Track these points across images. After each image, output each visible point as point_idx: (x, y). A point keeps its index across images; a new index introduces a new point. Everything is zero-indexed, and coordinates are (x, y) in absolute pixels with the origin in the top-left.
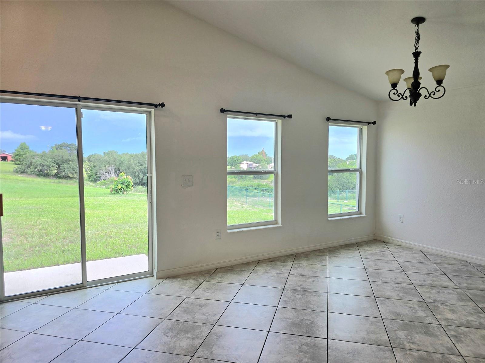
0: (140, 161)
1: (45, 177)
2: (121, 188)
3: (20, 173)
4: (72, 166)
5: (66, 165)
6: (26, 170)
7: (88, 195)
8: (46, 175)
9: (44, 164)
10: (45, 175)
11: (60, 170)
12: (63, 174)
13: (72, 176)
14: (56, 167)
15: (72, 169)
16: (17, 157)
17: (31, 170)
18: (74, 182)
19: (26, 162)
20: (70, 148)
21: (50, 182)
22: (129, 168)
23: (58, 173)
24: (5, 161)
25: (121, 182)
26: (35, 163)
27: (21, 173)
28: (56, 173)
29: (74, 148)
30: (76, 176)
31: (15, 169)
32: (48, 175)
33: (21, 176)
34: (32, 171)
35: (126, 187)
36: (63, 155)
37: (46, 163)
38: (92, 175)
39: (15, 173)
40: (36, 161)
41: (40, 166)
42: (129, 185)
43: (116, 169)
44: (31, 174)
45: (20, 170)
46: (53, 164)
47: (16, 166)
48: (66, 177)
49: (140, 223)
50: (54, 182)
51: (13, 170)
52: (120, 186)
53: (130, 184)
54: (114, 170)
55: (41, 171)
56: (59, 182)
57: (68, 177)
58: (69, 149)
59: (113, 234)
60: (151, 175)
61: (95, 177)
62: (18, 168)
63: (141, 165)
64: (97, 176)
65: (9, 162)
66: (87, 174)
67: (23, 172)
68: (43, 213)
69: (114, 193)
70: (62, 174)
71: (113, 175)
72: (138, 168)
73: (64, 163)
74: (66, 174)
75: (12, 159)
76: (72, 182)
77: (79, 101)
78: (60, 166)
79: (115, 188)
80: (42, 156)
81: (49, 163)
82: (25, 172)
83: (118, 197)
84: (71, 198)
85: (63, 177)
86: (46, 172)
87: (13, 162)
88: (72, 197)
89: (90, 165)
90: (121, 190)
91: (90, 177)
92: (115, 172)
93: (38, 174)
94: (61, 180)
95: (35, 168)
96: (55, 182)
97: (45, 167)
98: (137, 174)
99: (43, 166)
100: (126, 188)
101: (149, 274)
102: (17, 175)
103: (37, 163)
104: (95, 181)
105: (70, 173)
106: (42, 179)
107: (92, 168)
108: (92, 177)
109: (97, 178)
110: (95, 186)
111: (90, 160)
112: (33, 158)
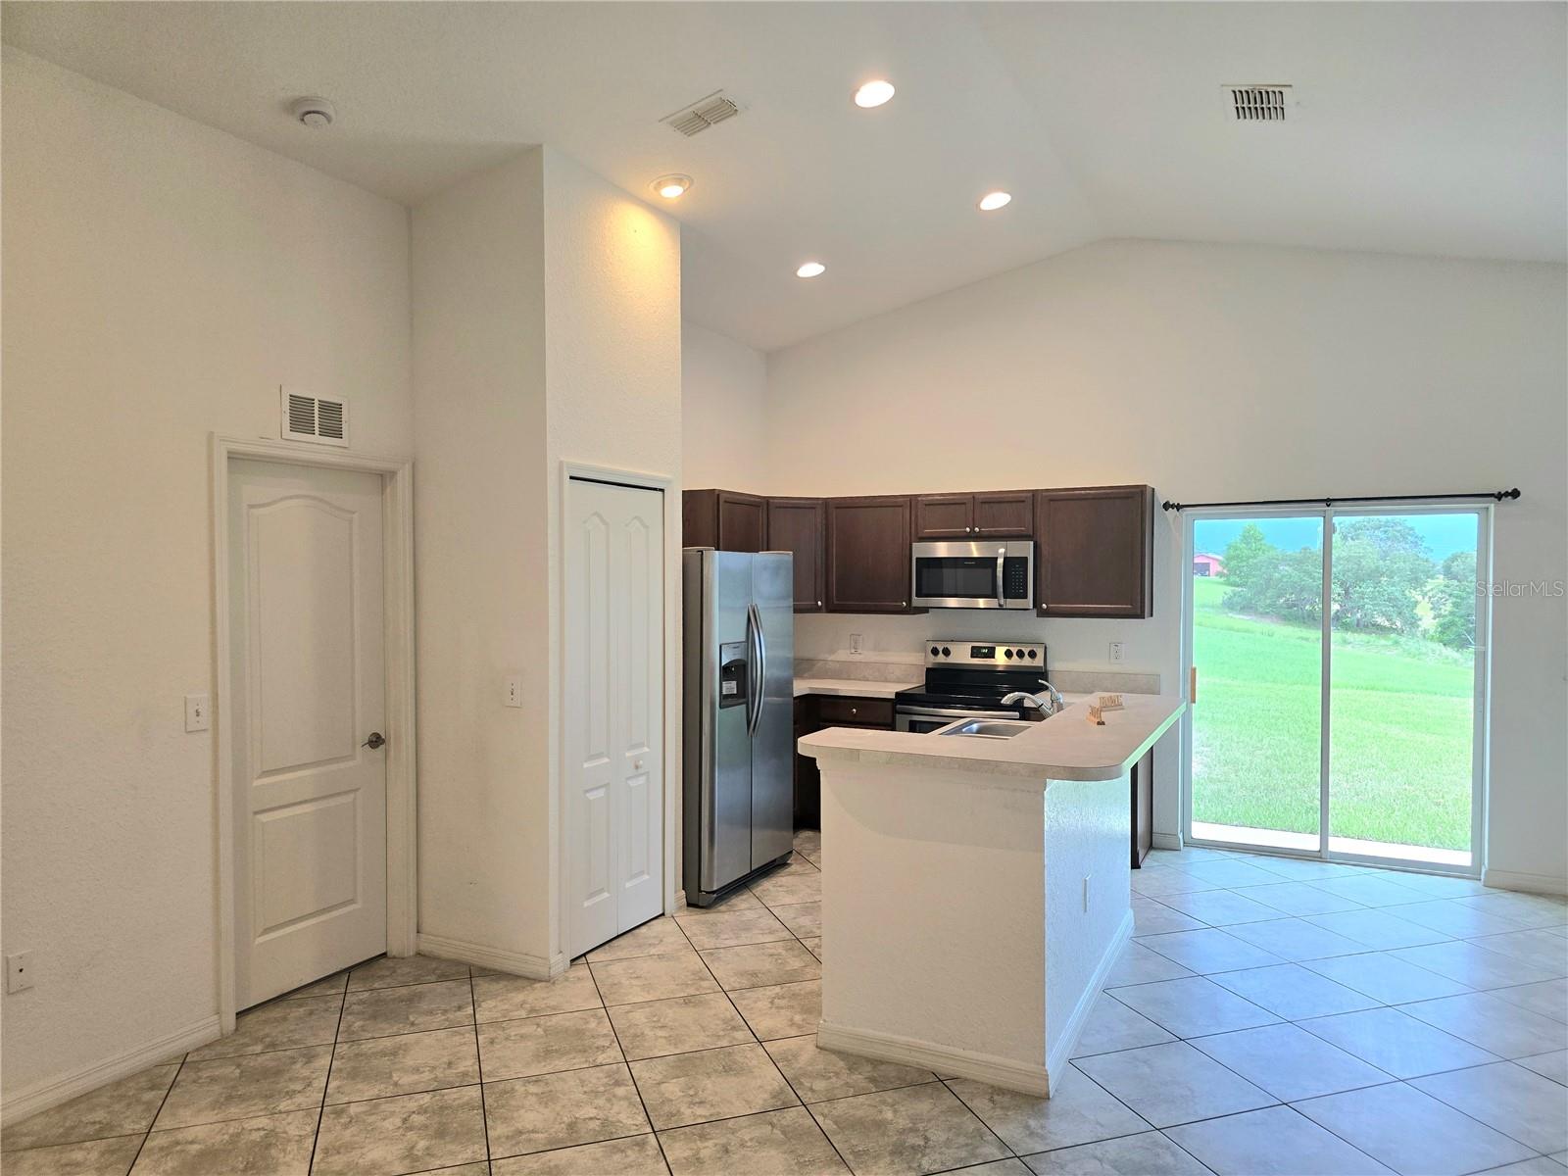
1: (1304, 623)
3: (1239, 608)
4: (1389, 591)
5: (1368, 589)
6: (1253, 602)
8: (1309, 616)
9: (1303, 583)
10: (1302, 618)
11: (1349, 605)
12: (1359, 615)
13: (1387, 624)
15: (1389, 600)
16: (1233, 563)
17: (1268, 601)
18: (1390, 643)
19: (1255, 579)
23: (1344, 611)
24: (1202, 575)
26: (1281, 580)
27: (1241, 608)
28: (1338, 611)
29: (1399, 531)
30: (1399, 624)
31: (1226, 597)
33: (1241, 617)
34: (1269, 605)
36: (1360, 557)
38: (1452, 623)
39: (1227, 610)
40: (1283, 576)
41: (1291, 591)
44: (1267, 613)
45: (1240, 600)
47: (1229, 589)
48: (1367, 626)
51: (1221, 602)
55: (1294, 605)
57: (1373, 625)
61: (1462, 630)
62: (1235, 595)
65: (1213, 578)
66: (1434, 618)
67: (1247, 608)
70: (1355, 618)
73: (1364, 580)
74: (1369, 617)
75: (1220, 569)
76: (1383, 642)
78: (1351, 590)
80: (1300, 562)
82: (1251, 608)
85: (1358, 625)
87: (1222, 580)
89: (1447, 590)
91: (1445, 629)
93: (1286, 613)
95: (1279, 597)
97: (1305, 595)
99: (1302, 590)
101: (1471, 873)
102: (1230, 615)
103: (1285, 580)
104: (1462, 644)
105: (1384, 614)
106: (1296, 629)
107: (1454, 600)
108: (1455, 629)
109: (1469, 633)
110: (1462, 661)
111: (1448, 572)
112: (1276, 567)
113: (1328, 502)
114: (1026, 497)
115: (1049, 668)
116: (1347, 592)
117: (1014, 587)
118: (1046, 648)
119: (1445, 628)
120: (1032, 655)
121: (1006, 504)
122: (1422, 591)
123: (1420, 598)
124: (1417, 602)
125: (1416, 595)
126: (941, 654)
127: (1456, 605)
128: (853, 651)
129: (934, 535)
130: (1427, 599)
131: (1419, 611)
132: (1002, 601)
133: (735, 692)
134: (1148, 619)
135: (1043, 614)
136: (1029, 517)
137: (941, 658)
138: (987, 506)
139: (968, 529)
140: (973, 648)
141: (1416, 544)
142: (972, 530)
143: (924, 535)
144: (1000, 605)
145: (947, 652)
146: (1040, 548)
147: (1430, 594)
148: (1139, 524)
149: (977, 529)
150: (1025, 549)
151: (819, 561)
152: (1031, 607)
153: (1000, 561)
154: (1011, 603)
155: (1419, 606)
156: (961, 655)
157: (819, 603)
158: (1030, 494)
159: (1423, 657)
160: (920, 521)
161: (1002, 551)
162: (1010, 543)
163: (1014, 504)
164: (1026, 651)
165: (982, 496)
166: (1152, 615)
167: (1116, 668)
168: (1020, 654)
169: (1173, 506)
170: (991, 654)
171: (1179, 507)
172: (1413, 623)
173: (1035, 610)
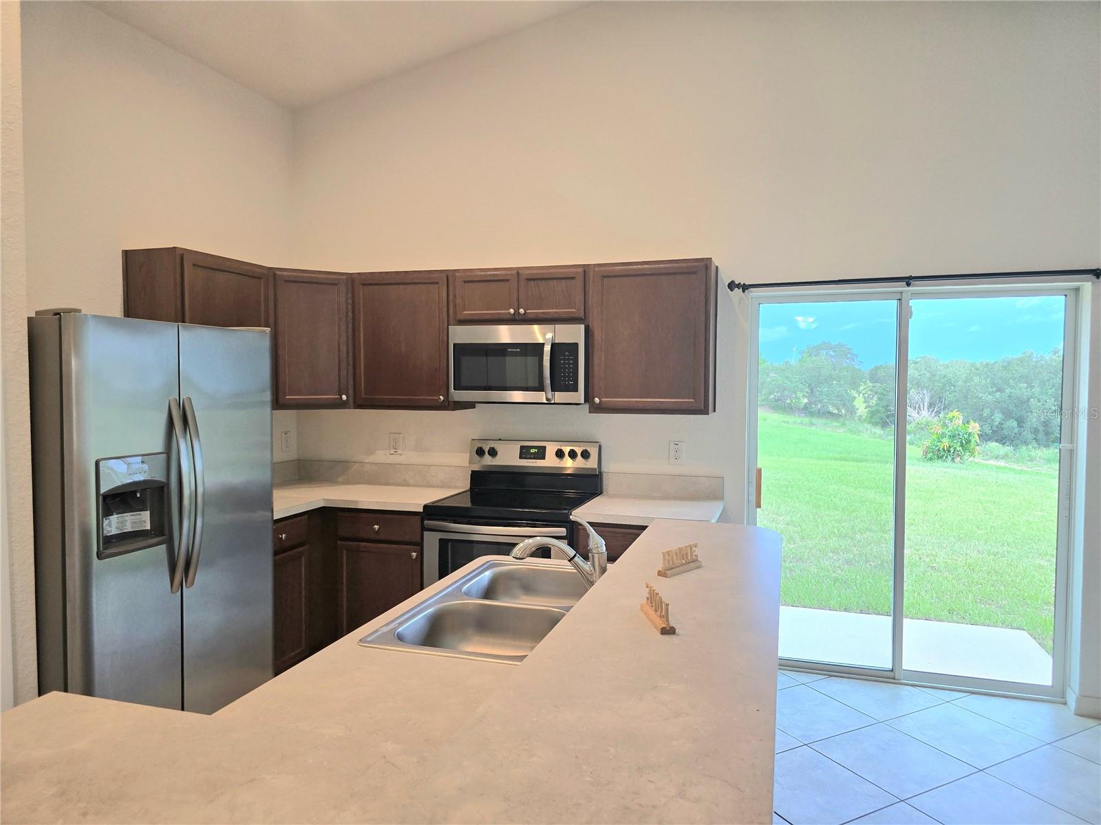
0: (996, 381)
1: (786, 411)
2: (950, 447)
4: (838, 390)
5: (825, 388)
7: (874, 458)
8: (789, 407)
9: (785, 385)
10: (785, 408)
11: (814, 399)
12: (819, 406)
13: (836, 412)
14: (807, 393)
15: (838, 396)
17: (763, 397)
18: (840, 425)
20: (835, 351)
21: (794, 422)
22: (966, 397)
23: (810, 404)
25: (949, 434)
26: (771, 383)
28: (807, 403)
29: (843, 351)
30: (843, 412)
32: (792, 408)
34: (764, 400)
35: (962, 445)
36: (821, 368)
37: (790, 383)
38: (878, 411)
40: (772, 380)
41: (778, 390)
42: (970, 441)
43: (933, 398)
44: (763, 405)
46: (801, 386)
48: (824, 414)
49: (1003, 545)
50: (802, 423)
52: (946, 442)
53: (973, 440)
54: (928, 400)
55: (780, 400)
56: (812, 424)
57: (829, 413)
58: (833, 354)
59: (937, 560)
60: (1069, 446)
61: (884, 416)
63: (999, 390)
64: (889, 413)
66: (866, 408)
68: (790, 489)
69: (931, 459)
70: (817, 408)
71: (925, 413)
72: (990, 397)
73: (822, 383)
74: (825, 407)
76: (835, 424)
77: (908, 285)
78: (814, 390)
79: (934, 447)
80: (783, 371)
81: (794, 384)
83: (942, 469)
84: (839, 462)
85: (819, 413)
86: (788, 401)
88: (841, 460)
89: (874, 389)
90: (949, 451)
92: (931, 405)
94: (814, 420)
95: (770, 394)
96: (804, 422)
97: (786, 393)
98: (986, 412)
99: (784, 389)
100: (961, 448)
101: (1054, 695)
103: (773, 383)
104: (884, 425)
105: (833, 405)
106: (781, 415)
107: (879, 396)
108: (879, 414)
109: (888, 418)
110: (885, 436)
111: (874, 378)
112: (768, 374)
113: (908, 280)
114: (577, 273)
115: (604, 469)
116: (812, 390)
117: (562, 379)
118: (600, 447)
119: (872, 414)
120: (586, 455)
121: (555, 281)
122: (858, 391)
123: (856, 395)
124: (855, 398)
125: (854, 393)
126: (487, 455)
127: (879, 399)
128: (392, 451)
129: (474, 318)
130: (861, 395)
131: (856, 403)
132: (550, 395)
133: (148, 527)
134: (711, 414)
135: (596, 409)
136: (579, 298)
137: (488, 460)
138: (532, 283)
139: (512, 311)
140: (522, 448)
141: (853, 359)
142: (517, 312)
143: (462, 318)
144: (547, 399)
145: (493, 453)
146: (593, 334)
147: (864, 392)
148: (703, 304)
149: (522, 311)
150: (573, 334)
151: (344, 349)
152: (583, 402)
153: (547, 348)
154: (560, 397)
155: (856, 401)
156: (509, 457)
157: (344, 397)
158: (581, 270)
159: (861, 434)
160: (459, 301)
161: (549, 336)
162: (558, 327)
163: (563, 281)
164: (579, 450)
165: (528, 272)
166: (715, 411)
167: (675, 469)
168: (573, 455)
169: (738, 286)
170: (541, 453)
171: (745, 288)
172: (852, 411)
173: (587, 406)
